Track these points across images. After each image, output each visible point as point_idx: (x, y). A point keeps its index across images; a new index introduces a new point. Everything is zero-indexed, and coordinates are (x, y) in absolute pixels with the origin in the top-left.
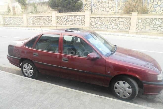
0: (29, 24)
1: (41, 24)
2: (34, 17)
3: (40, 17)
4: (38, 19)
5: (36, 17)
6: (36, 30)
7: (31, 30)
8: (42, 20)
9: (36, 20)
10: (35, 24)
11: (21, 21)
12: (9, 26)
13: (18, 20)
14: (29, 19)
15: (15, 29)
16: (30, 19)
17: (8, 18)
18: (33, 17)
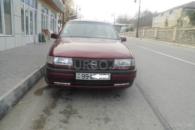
0: (178, 39)
1: (191, 40)
2: (185, 31)
3: (192, 31)
4: (188, 33)
5: (187, 30)
6: (181, 46)
7: (176, 45)
8: (193, 34)
9: (186, 35)
10: (184, 39)
11: (171, 36)
12: (160, 40)
13: (169, 34)
14: (179, 34)
15: (162, 43)
16: (181, 33)
17: (161, 32)
18: (183, 31)
